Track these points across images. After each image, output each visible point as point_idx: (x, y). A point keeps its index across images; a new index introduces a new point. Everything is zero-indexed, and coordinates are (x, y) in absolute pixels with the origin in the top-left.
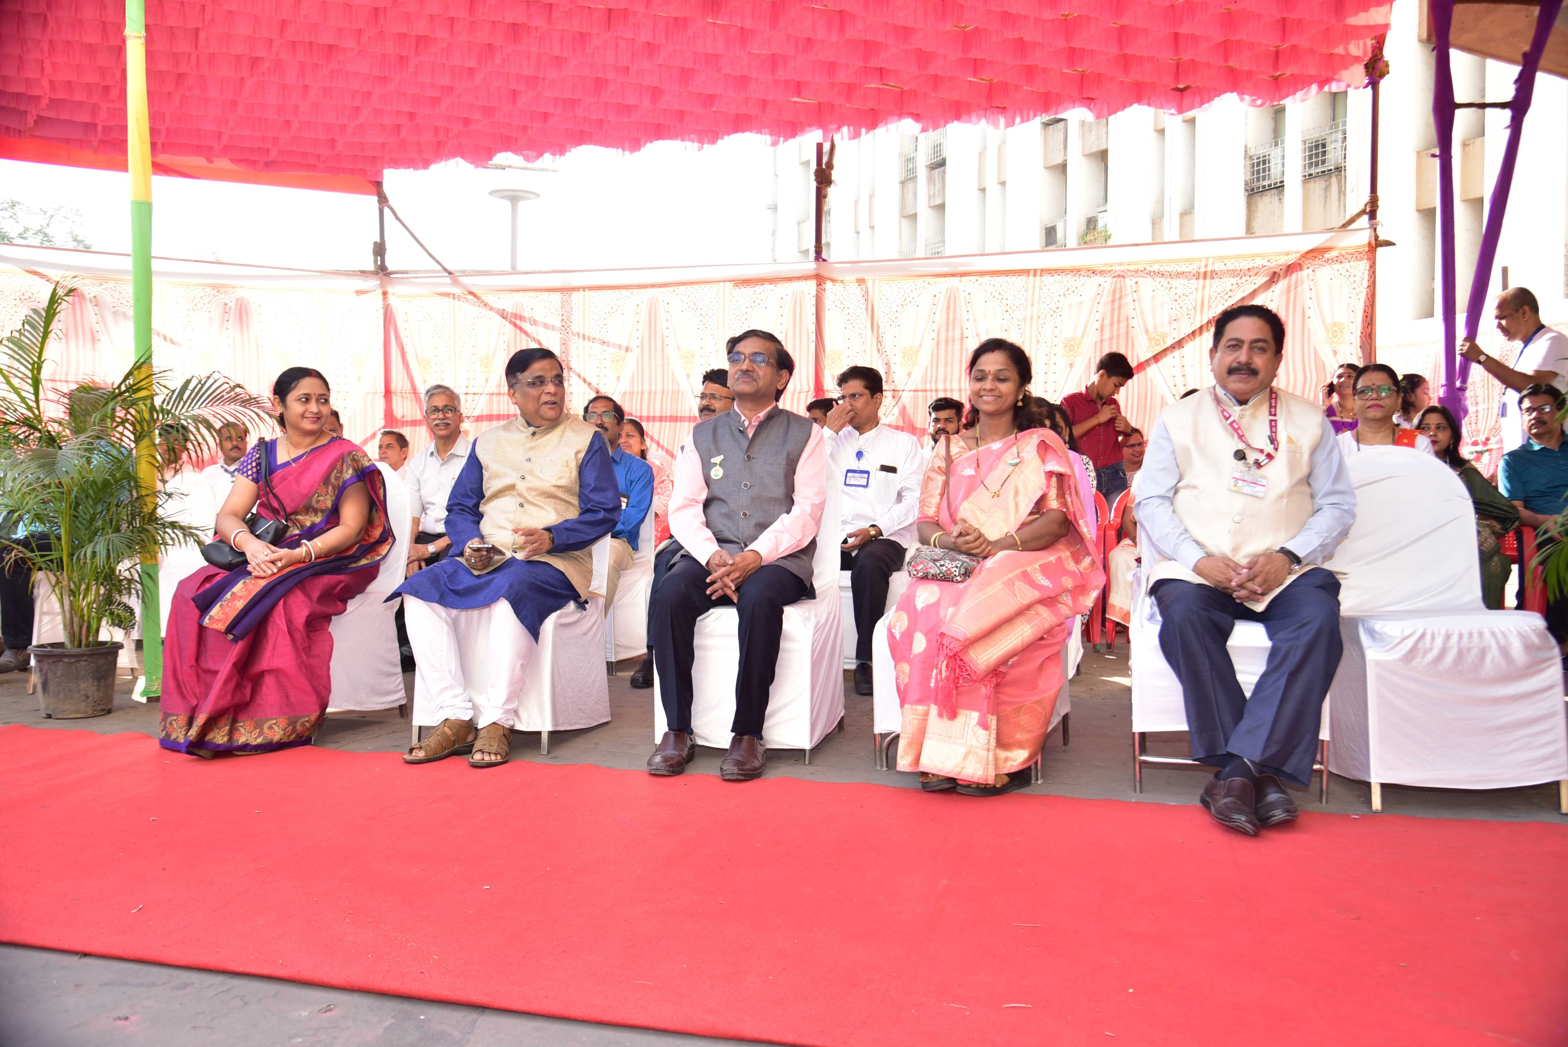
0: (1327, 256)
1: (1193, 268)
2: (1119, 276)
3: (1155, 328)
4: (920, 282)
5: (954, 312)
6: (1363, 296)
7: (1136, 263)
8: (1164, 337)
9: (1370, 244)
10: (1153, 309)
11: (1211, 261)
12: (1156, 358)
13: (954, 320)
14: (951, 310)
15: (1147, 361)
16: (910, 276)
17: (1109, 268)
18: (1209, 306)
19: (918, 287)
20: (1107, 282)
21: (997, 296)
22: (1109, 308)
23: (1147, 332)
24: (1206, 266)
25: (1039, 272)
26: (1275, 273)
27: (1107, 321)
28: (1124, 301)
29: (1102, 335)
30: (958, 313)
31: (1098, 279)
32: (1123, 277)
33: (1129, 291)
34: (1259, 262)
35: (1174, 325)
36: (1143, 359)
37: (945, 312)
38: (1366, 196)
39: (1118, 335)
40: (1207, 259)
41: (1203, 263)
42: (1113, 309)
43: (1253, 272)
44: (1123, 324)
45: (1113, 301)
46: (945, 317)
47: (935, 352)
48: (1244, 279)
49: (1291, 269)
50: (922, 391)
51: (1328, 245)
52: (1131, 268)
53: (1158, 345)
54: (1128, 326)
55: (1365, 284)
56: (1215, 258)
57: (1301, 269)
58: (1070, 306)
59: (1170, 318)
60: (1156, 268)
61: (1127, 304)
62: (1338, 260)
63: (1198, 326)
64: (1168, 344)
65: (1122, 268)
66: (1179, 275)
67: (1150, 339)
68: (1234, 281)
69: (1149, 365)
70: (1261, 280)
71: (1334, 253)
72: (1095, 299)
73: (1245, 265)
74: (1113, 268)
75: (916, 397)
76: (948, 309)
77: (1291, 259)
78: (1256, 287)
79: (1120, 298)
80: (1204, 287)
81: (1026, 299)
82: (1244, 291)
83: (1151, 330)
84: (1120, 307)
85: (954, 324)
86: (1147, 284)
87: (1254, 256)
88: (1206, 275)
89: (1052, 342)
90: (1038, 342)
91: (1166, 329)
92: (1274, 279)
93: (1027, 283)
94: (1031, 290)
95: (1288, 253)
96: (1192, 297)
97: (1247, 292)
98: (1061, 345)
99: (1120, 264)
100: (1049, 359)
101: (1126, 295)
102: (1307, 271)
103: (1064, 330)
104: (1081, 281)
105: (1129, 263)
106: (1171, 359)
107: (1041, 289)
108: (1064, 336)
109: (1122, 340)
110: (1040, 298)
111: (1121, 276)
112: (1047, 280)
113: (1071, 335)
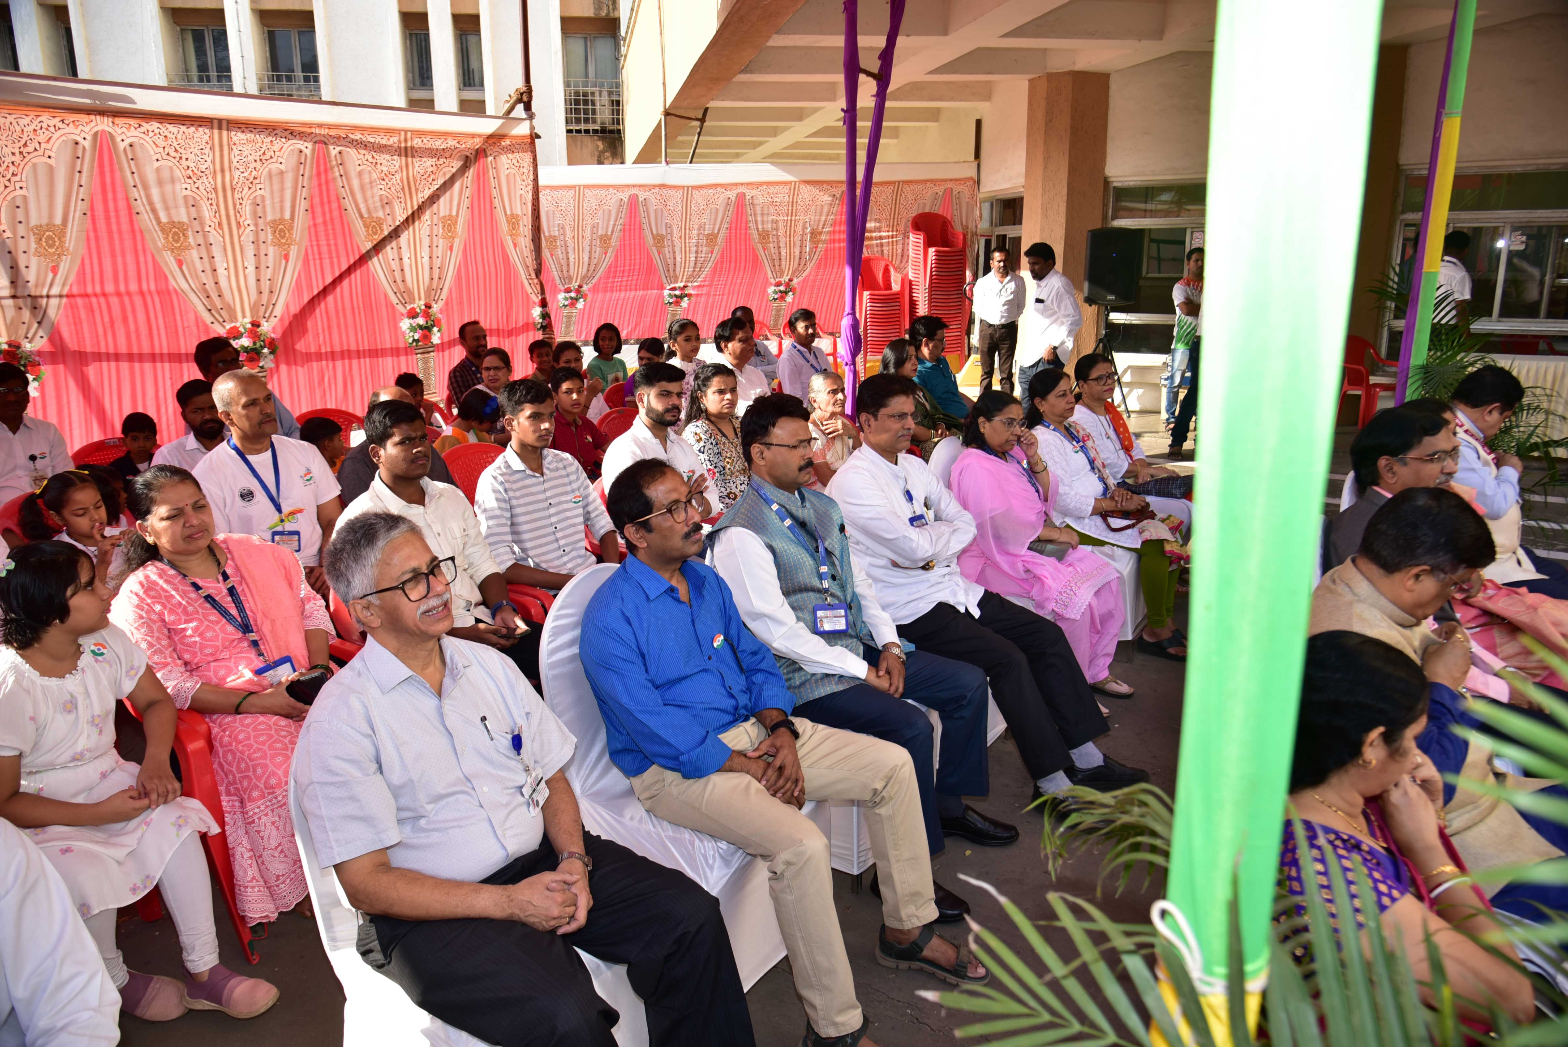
0: (502, 143)
1: (393, 140)
2: (321, 142)
3: (369, 210)
4: (46, 118)
5: (112, 171)
6: (530, 188)
7: (337, 127)
8: (379, 223)
9: (529, 136)
10: (362, 188)
11: (408, 135)
12: (378, 248)
13: (113, 184)
14: (107, 169)
15: (368, 252)
16: (27, 105)
17: (308, 130)
18: (417, 190)
19: (44, 125)
20: (308, 148)
21: (173, 154)
22: (316, 183)
23: (361, 216)
24: (406, 140)
25: (224, 124)
26: (467, 157)
27: (317, 200)
28: (330, 176)
29: (314, 218)
30: (117, 175)
31: (300, 144)
32: (325, 143)
33: (334, 163)
34: (451, 143)
35: (387, 210)
36: (364, 251)
37: (96, 170)
38: (520, 83)
39: (332, 219)
40: (406, 131)
41: (402, 136)
42: (320, 185)
43: (447, 154)
44: (335, 205)
45: (319, 174)
46: (97, 179)
47: (92, 235)
48: (441, 161)
49: (480, 153)
50: (81, 296)
51: (501, 132)
52: (333, 133)
53: (375, 234)
54: (340, 208)
55: (531, 177)
56: (410, 132)
57: (486, 156)
58: (270, 175)
59: (381, 200)
60: (357, 136)
61: (334, 179)
62: (510, 149)
63: (410, 212)
64: (386, 233)
65: (323, 132)
66: (381, 148)
67: (366, 226)
68: (432, 161)
69: (371, 258)
70: (456, 164)
71: (508, 142)
72: (298, 170)
73: (439, 144)
74: (313, 130)
75: (73, 307)
76: (101, 166)
77: (477, 143)
78: (454, 170)
79: (326, 171)
80: (407, 165)
81: (213, 162)
82: (444, 174)
83: (366, 215)
84: (327, 182)
85: (114, 191)
86: (353, 156)
87: (446, 135)
88: (407, 152)
89: (256, 225)
90: (238, 224)
91: (381, 214)
92: (467, 163)
93: (211, 137)
94: (217, 149)
95: (473, 136)
96: (398, 176)
97: (448, 176)
98: (269, 230)
99: (320, 126)
100: (258, 249)
101: (332, 168)
102: (490, 159)
103: (269, 209)
104: (278, 143)
105: (330, 127)
106: (389, 251)
107: (230, 150)
108: (270, 218)
109: (338, 225)
110: (230, 162)
111: (322, 142)
112: (238, 137)
113: (278, 216)
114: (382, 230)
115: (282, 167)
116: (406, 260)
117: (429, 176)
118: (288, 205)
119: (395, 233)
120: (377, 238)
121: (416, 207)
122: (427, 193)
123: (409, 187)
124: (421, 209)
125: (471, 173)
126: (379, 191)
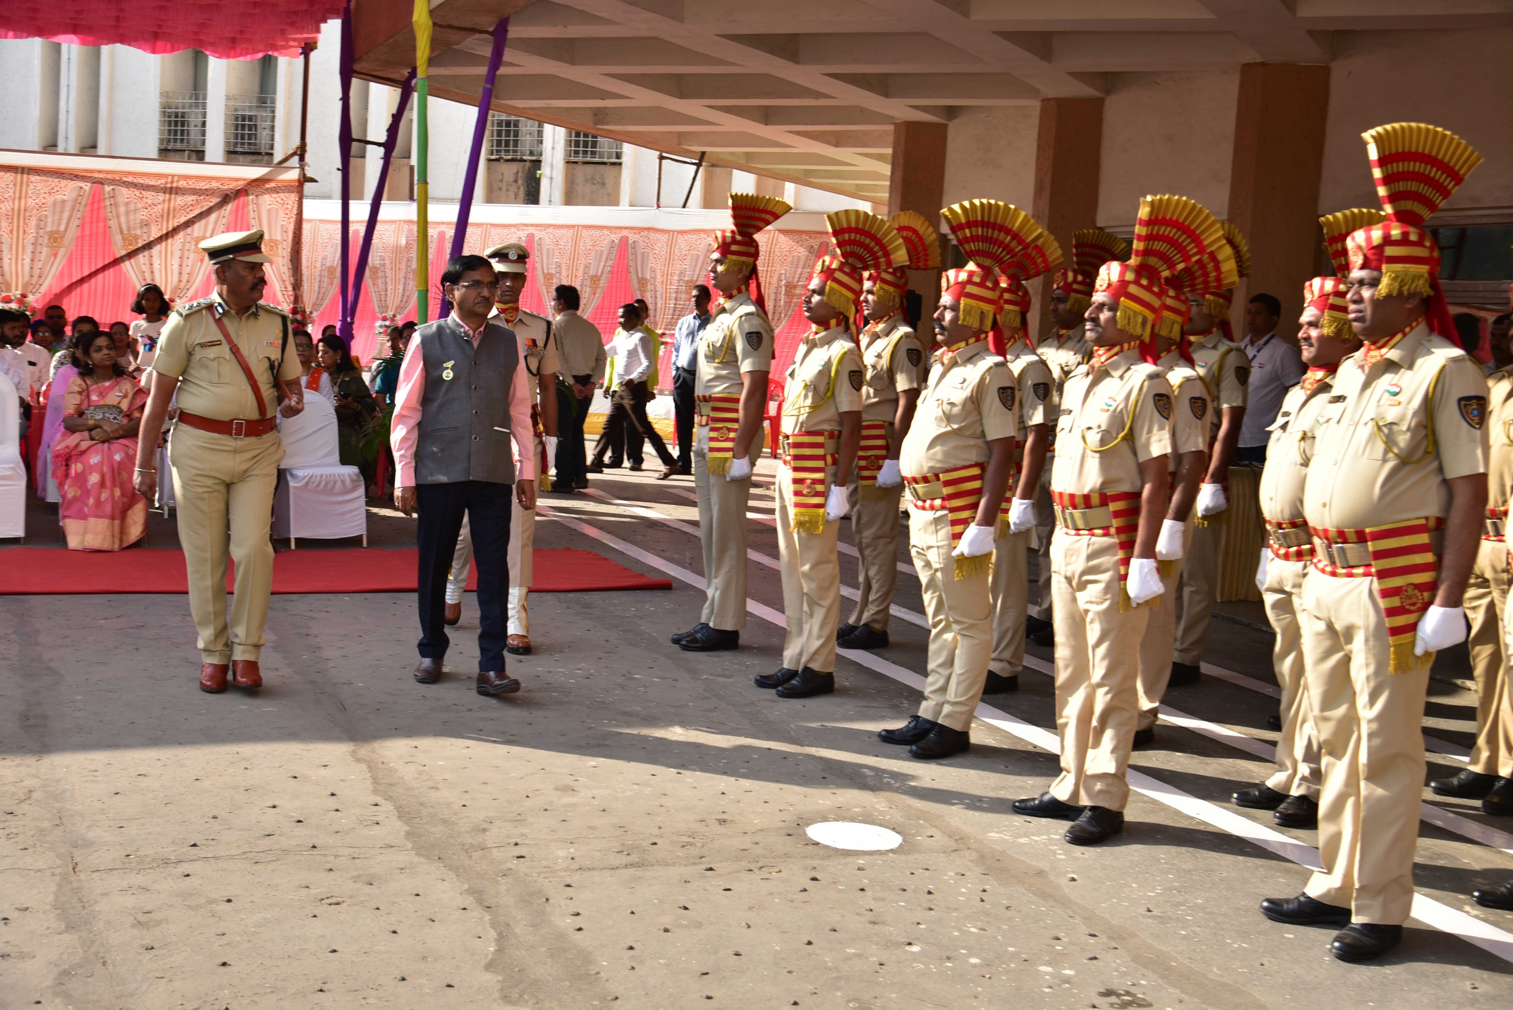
0: (267, 186)
1: (161, 182)
3: (129, 229)
6: (293, 220)
7: (114, 173)
8: (136, 237)
9: (299, 180)
10: (127, 213)
11: (176, 178)
12: (130, 255)
15: (122, 257)
17: (90, 175)
18: (175, 217)
20: (87, 186)
22: (89, 208)
23: (122, 232)
24: (172, 182)
25: (26, 170)
26: (227, 195)
27: (88, 220)
28: (102, 204)
29: (83, 231)
31: (81, 184)
33: (107, 196)
34: (214, 184)
35: (145, 229)
36: (118, 256)
38: (296, 142)
39: (97, 234)
40: (173, 176)
41: (170, 180)
42: (92, 210)
43: (209, 193)
44: (101, 224)
45: (93, 203)
48: (202, 197)
49: (240, 193)
51: (268, 177)
52: (109, 176)
53: (131, 245)
54: (105, 226)
55: (295, 212)
56: (179, 176)
57: (247, 195)
58: (55, 202)
59: (141, 222)
60: (130, 179)
61: (105, 207)
62: (276, 190)
63: (164, 232)
64: (140, 245)
65: (101, 176)
66: (149, 187)
67: (124, 239)
68: (194, 197)
69: (124, 262)
70: (215, 200)
71: (272, 185)
72: (77, 200)
73: (203, 185)
74: (93, 175)
77: (240, 185)
78: (213, 204)
79: (99, 201)
80: (170, 200)
81: (14, 193)
83: (125, 232)
84: (98, 209)
86: (124, 192)
87: (211, 178)
88: (172, 191)
89: (37, 233)
90: (25, 232)
91: (138, 232)
92: (226, 199)
93: (15, 178)
94: (18, 185)
95: (237, 180)
96: (160, 207)
97: (204, 209)
98: (46, 237)
99: (100, 172)
100: (35, 248)
101: (104, 199)
102: (251, 197)
103: (49, 224)
104: (64, 183)
105: (107, 172)
106: (141, 258)
107: (28, 185)
108: (49, 229)
109: (100, 238)
110: (27, 193)
111: (100, 182)
112: (34, 178)
113: (55, 229)
114: (137, 243)
115: (65, 198)
116: (156, 266)
117: (185, 208)
118: (64, 222)
119: (149, 246)
120: (132, 248)
121: (170, 229)
122: (183, 219)
123: (168, 214)
124: (175, 230)
125: (229, 207)
126: (142, 215)
